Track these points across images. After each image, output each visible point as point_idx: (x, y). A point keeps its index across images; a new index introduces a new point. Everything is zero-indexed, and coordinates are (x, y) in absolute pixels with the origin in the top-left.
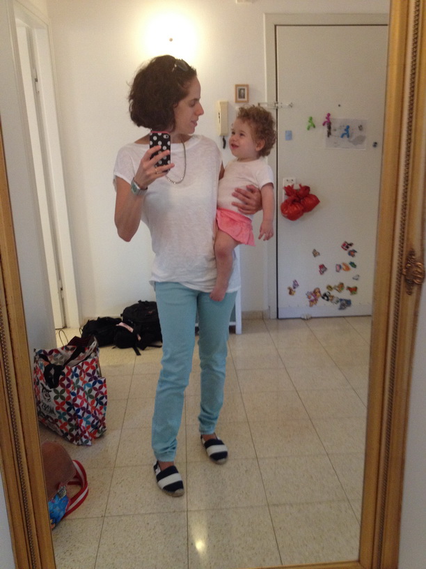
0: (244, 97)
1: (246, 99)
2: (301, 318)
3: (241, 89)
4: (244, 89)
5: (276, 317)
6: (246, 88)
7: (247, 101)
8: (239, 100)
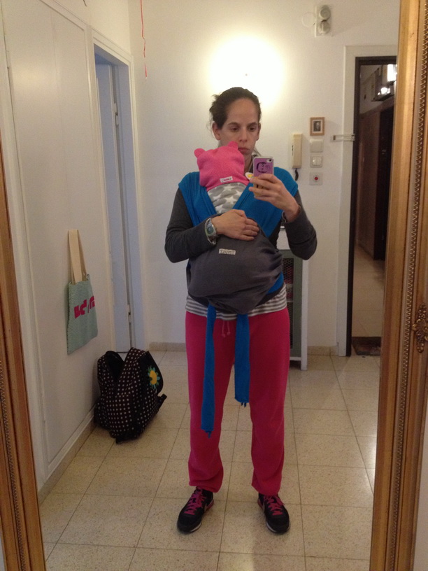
0: (319, 130)
1: (321, 132)
3: (317, 122)
5: (345, 354)
6: (321, 121)
7: (323, 134)
8: (314, 132)
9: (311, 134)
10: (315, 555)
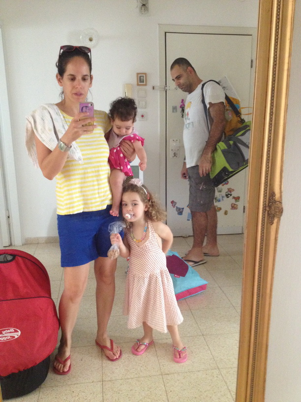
1: (145, 83)
2: (182, 237)
3: (141, 76)
6: (144, 75)
7: (146, 85)
8: (139, 83)
9: (138, 85)
10: (168, 373)
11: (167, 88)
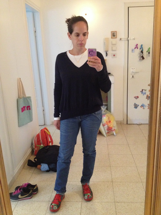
2: (137, 124)
3: (113, 33)
4: (115, 33)
5: (126, 123)
7: (116, 38)
8: (113, 37)
9: (112, 38)
11: (129, 39)
